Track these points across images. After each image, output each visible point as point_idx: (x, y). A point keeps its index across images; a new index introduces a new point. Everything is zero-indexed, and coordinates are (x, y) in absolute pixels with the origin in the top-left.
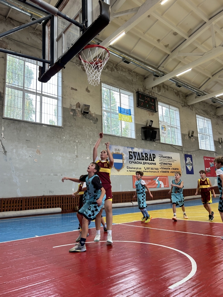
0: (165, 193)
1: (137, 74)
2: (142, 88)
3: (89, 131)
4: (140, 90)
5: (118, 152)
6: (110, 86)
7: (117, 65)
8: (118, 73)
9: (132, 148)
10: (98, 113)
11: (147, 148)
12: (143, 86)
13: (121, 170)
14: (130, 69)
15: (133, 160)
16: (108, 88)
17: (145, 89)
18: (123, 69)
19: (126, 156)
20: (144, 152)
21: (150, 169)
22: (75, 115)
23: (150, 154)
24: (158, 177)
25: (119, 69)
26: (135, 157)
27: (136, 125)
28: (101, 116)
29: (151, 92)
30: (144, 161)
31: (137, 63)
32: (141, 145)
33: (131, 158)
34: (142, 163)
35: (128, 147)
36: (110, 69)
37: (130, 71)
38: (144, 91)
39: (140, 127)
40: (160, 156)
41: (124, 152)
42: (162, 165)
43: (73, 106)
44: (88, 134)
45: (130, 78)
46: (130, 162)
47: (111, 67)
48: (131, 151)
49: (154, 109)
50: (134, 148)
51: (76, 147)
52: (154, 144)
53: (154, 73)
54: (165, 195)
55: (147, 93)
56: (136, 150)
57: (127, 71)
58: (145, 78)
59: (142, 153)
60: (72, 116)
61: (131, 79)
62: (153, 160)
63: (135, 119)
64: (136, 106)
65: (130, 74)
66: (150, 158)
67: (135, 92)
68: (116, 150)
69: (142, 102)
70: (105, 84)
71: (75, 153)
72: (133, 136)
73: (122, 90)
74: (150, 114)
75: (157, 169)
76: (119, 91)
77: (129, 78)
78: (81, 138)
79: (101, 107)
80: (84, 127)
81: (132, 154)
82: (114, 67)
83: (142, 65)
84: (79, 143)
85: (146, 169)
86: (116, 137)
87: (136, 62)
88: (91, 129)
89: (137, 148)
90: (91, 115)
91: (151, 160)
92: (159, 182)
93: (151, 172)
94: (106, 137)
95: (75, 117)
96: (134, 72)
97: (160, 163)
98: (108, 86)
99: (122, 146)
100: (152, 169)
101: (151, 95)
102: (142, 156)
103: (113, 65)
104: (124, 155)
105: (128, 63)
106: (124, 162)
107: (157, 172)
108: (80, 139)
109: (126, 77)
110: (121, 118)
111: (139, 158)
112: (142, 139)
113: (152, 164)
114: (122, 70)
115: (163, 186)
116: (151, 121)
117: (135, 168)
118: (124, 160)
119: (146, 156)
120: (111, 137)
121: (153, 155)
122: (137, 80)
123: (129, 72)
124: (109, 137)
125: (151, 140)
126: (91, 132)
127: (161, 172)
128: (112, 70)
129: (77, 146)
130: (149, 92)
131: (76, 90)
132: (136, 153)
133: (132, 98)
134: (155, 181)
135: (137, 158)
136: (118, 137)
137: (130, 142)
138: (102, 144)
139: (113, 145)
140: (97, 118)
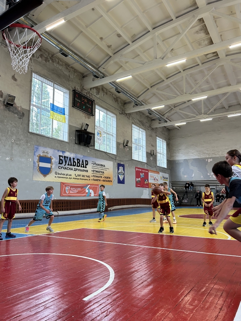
0: (94, 202)
1: (75, 71)
2: (79, 87)
3: (12, 127)
4: (78, 88)
5: (46, 154)
6: (42, 78)
7: (52, 56)
8: (54, 65)
9: (63, 152)
10: (25, 107)
11: (80, 153)
12: (81, 85)
13: (48, 176)
14: (68, 63)
15: (63, 165)
16: (40, 80)
17: (83, 89)
18: (59, 61)
19: (55, 160)
20: (76, 157)
21: (81, 176)
23: (83, 160)
24: (88, 185)
25: (55, 61)
26: (66, 162)
27: (70, 127)
28: (29, 111)
29: (89, 93)
30: (76, 167)
31: (76, 59)
32: (74, 149)
33: (61, 162)
34: (73, 170)
35: (58, 151)
36: (45, 59)
37: (67, 65)
38: (82, 90)
39: (75, 129)
40: (93, 163)
41: (53, 155)
42: (94, 173)
44: (10, 131)
45: (67, 73)
46: (59, 167)
47: (46, 56)
48: (61, 154)
49: (91, 113)
50: (65, 152)
52: (88, 150)
53: (94, 73)
54: (94, 205)
55: (84, 93)
56: (67, 154)
57: (64, 65)
58: (84, 77)
59: (74, 159)
61: (68, 75)
62: (85, 166)
63: (69, 121)
64: (71, 106)
65: (67, 68)
66: (82, 164)
67: (72, 90)
68: (44, 152)
69: (79, 102)
70: (37, 74)
72: (66, 139)
73: (57, 86)
74: (86, 117)
75: (89, 177)
76: (53, 86)
77: (65, 73)
79: (29, 100)
80: (6, 121)
81: (63, 159)
82: (49, 57)
83: (82, 62)
85: (76, 176)
86: (45, 137)
87: (74, 57)
88: (15, 125)
89: (69, 152)
90: (16, 108)
91: (84, 167)
92: (89, 191)
93: (82, 179)
94: (33, 136)
96: (72, 68)
97: (92, 171)
98: (40, 77)
99: (51, 148)
100: (83, 176)
101: (88, 96)
102: (74, 162)
103: (48, 54)
104: (53, 159)
105: (66, 56)
106: (52, 167)
107: (88, 180)
109: (63, 72)
110: (53, 117)
111: (70, 164)
112: (76, 143)
113: (84, 170)
114: (58, 63)
115: (93, 194)
116: (87, 124)
117: (64, 175)
118: (52, 164)
119: (78, 162)
120: (39, 136)
121: (86, 161)
122: (75, 77)
123: (66, 67)
124: (37, 136)
125: (85, 145)
126: (14, 129)
127: (92, 180)
128: (46, 60)
130: (87, 92)
132: (67, 157)
133: (67, 96)
134: (85, 189)
135: (67, 163)
136: (48, 138)
137: (61, 144)
138: (27, 144)
139: (40, 146)
140: (23, 113)
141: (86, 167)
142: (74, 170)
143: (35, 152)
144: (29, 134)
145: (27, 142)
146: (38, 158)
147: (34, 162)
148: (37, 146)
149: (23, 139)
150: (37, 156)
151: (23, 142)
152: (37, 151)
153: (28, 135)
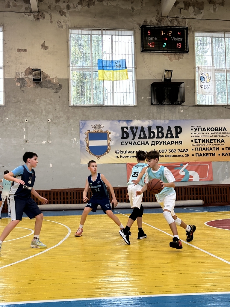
2: (154, 18)
3: (47, 105)
9: (128, 121)
10: (62, 76)
12: (159, 13)
15: (129, 140)
19: (114, 134)
20: (154, 124)
21: (168, 151)
22: (24, 86)
23: (169, 127)
26: (134, 135)
27: (139, 83)
28: (68, 80)
29: (176, 19)
30: (155, 140)
32: (149, 114)
33: (125, 136)
34: (150, 143)
35: (119, 121)
36: (87, 3)
41: (110, 128)
42: (198, 143)
43: (20, 74)
44: (45, 110)
45: (128, 6)
46: (123, 143)
48: (125, 124)
49: (181, 49)
50: (131, 121)
51: (24, 129)
56: (136, 123)
59: (150, 127)
60: (19, 88)
61: (130, 8)
62: (174, 136)
63: (137, 74)
66: (168, 133)
67: (138, 27)
68: (95, 127)
69: (153, 41)
70: (75, 29)
71: (23, 138)
74: (174, 58)
75: (184, 151)
77: (125, 7)
78: (33, 116)
79: (67, 66)
80: (38, 100)
81: (129, 131)
84: (29, 124)
88: (50, 102)
89: (140, 119)
90: (49, 82)
93: (170, 156)
94: (76, 110)
95: (23, 89)
97: (192, 141)
99: (107, 119)
100: (172, 151)
102: (151, 132)
106: (110, 144)
107: (184, 155)
108: (31, 118)
110: (103, 77)
112: (152, 104)
113: (173, 142)
115: (196, 178)
116: (168, 71)
117: (132, 152)
119: (158, 132)
120: (85, 108)
124: (82, 108)
126: (50, 106)
128: (90, 4)
129: (26, 127)
131: (25, 50)
132: (137, 128)
135: (137, 135)
137: (124, 111)
138: (68, 121)
139: (89, 120)
140: (60, 84)
141: (177, 137)
142: (152, 145)
143: (81, 129)
144: (70, 108)
145: (69, 119)
146: (86, 136)
147: (81, 142)
148: (84, 121)
149: (62, 115)
150: (86, 133)
151: (62, 119)
152: (84, 127)
153: (69, 110)
